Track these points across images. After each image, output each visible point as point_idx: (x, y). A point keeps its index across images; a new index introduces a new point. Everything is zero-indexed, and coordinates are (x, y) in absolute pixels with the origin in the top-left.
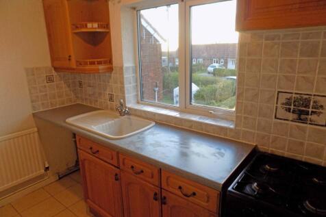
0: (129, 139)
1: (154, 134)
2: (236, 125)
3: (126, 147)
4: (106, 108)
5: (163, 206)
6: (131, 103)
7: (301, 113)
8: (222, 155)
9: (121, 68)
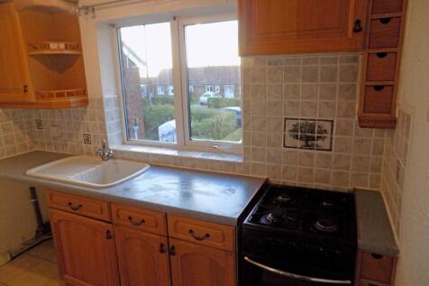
0: (122, 186)
1: (151, 178)
2: (245, 159)
3: (120, 195)
4: (82, 153)
5: (172, 257)
6: (115, 145)
7: (308, 139)
8: (233, 192)
9: (101, 101)
